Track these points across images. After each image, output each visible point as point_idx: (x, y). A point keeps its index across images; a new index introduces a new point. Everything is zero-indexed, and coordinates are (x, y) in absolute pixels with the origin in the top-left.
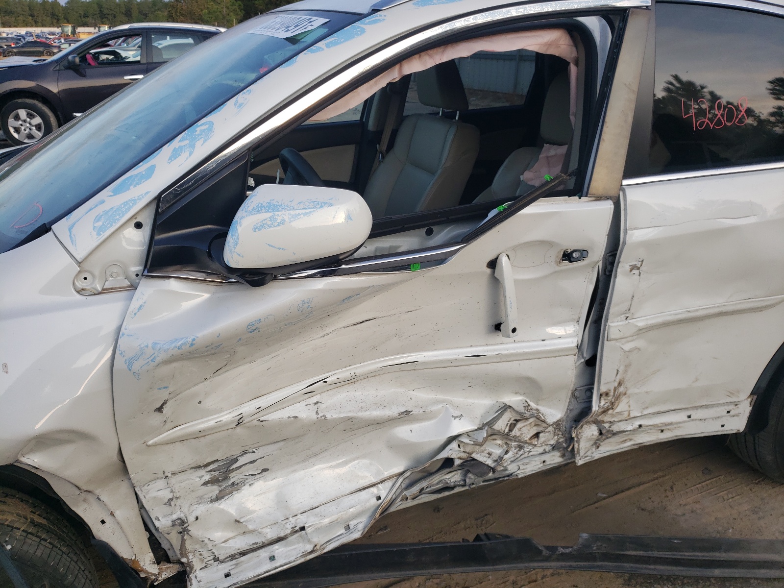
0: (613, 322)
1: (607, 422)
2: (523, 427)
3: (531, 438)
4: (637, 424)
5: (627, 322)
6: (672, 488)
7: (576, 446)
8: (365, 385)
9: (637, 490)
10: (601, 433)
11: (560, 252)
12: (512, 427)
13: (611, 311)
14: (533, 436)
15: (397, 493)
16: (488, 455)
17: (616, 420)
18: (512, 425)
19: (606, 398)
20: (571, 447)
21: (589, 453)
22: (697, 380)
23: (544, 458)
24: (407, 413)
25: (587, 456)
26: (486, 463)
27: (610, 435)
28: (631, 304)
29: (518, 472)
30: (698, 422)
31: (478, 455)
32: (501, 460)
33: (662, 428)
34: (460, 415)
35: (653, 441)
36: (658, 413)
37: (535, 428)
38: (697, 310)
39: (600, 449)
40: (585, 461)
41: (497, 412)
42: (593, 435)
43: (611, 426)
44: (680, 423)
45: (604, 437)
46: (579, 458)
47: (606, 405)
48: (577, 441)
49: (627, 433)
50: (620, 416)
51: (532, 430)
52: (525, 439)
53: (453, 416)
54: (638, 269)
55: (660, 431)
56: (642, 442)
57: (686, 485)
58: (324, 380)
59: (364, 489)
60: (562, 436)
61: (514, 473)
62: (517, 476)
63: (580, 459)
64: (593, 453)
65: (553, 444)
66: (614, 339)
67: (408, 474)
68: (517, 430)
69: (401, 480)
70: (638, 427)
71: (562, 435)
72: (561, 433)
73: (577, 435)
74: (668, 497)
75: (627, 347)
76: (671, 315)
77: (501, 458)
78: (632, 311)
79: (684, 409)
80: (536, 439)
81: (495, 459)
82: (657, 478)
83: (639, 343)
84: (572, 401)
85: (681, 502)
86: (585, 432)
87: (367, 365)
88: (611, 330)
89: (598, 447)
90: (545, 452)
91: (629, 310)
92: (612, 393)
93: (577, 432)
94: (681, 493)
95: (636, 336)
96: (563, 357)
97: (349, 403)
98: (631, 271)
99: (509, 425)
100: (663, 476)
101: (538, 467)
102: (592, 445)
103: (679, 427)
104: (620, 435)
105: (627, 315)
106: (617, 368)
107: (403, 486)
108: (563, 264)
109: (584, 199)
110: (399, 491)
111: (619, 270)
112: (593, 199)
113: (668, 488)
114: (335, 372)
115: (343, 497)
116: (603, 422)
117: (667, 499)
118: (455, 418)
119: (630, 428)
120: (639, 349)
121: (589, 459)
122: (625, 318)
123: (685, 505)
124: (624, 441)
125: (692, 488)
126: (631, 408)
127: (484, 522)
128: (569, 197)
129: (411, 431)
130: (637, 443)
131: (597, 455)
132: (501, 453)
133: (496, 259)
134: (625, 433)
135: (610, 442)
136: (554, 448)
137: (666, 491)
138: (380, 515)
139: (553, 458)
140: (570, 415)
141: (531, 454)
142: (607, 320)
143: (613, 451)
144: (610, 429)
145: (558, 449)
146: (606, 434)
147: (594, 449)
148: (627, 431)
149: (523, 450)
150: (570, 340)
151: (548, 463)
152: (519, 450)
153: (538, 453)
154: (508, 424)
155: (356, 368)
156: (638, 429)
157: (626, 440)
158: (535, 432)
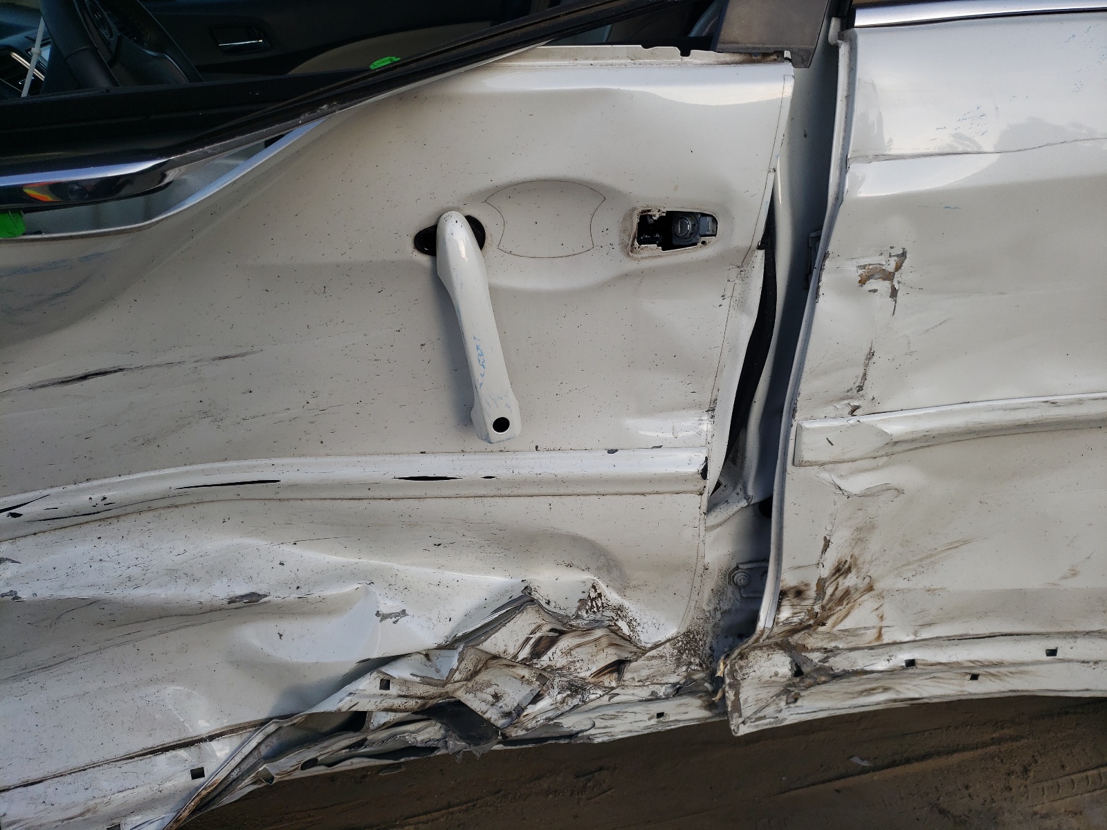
0: (813, 418)
1: (813, 650)
2: (579, 646)
3: (600, 673)
4: (902, 657)
5: (853, 421)
6: (1026, 770)
7: (730, 695)
8: (151, 526)
9: (943, 761)
10: (798, 673)
11: (631, 216)
12: (542, 646)
13: (806, 387)
14: (606, 667)
15: (245, 766)
16: (491, 699)
17: (841, 646)
18: (543, 644)
19: (795, 601)
20: (719, 695)
21: (769, 711)
22: (1074, 573)
23: (656, 708)
24: (253, 598)
25: (764, 718)
26: (486, 716)
27: (823, 679)
28: (865, 375)
29: (592, 731)
30: (1076, 666)
31: (470, 696)
32: (519, 715)
33: (975, 671)
34: (399, 610)
35: (949, 696)
36: (963, 638)
37: (611, 651)
38: (1080, 402)
39: (799, 703)
40: (757, 726)
41: (496, 611)
42: (776, 674)
43: (828, 657)
44: (1023, 664)
45: (808, 681)
46: (741, 720)
47: (796, 620)
48: (730, 685)
49: (873, 675)
50: (850, 639)
51: (602, 655)
52: (582, 675)
53: (378, 614)
54: (889, 276)
55: (969, 677)
56: (916, 696)
57: (1063, 766)
58: (13, 511)
59: (165, 749)
60: (699, 668)
61: (582, 731)
62: (589, 738)
63: (743, 723)
64: (780, 711)
65: (678, 683)
66: (811, 464)
67: (271, 728)
68: (559, 653)
69: (258, 738)
70: (904, 664)
71: (701, 665)
72: (697, 661)
73: (732, 673)
74: (1011, 790)
75: (856, 484)
76: (993, 409)
77: (520, 710)
78: (870, 391)
79: (1037, 634)
80: (615, 675)
81: (506, 709)
82: (999, 741)
83: (901, 475)
84: (729, 594)
85: (1037, 808)
86: (756, 668)
87: (138, 480)
88: (806, 439)
89: (796, 700)
90: (654, 698)
91: (860, 388)
92: (812, 592)
93: (732, 666)
94: (1045, 784)
95: (885, 459)
96: (668, 496)
97: (96, 565)
98: (862, 282)
99: (532, 642)
100: (1014, 739)
101: (643, 725)
102: (778, 695)
103: (1021, 673)
104: (854, 678)
105: (856, 403)
106: (824, 533)
107: (264, 750)
108: (645, 253)
109: (697, 55)
110: (251, 761)
111: (825, 278)
112: (737, 58)
113: (1018, 769)
114: (45, 492)
115: (108, 763)
116: (804, 648)
117: (1007, 794)
118: (384, 617)
119: (881, 665)
120: (899, 491)
121: (770, 723)
122: (849, 409)
123: (1045, 816)
124: (866, 691)
125: (1073, 777)
126: (885, 623)
127: (590, 784)
128: (645, 47)
129: (281, 635)
130: (902, 696)
131: (791, 715)
132: (525, 698)
133: (435, 228)
134: (869, 676)
135: (827, 692)
136: (679, 690)
137: (1009, 774)
138: (193, 813)
139: (683, 709)
140: (722, 623)
141: (616, 699)
142: (793, 411)
143: (834, 709)
144: (827, 664)
145: (692, 693)
146: (815, 675)
147: (783, 704)
148: (872, 672)
149: (580, 696)
150: (684, 455)
151: (671, 719)
152: (568, 696)
153: (636, 698)
154: (528, 639)
155: (111, 487)
156: (903, 668)
157: (873, 689)
158: (614, 658)
